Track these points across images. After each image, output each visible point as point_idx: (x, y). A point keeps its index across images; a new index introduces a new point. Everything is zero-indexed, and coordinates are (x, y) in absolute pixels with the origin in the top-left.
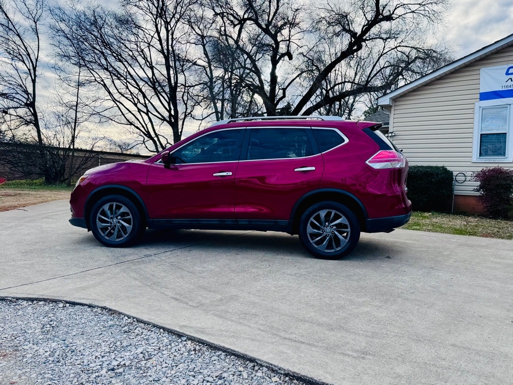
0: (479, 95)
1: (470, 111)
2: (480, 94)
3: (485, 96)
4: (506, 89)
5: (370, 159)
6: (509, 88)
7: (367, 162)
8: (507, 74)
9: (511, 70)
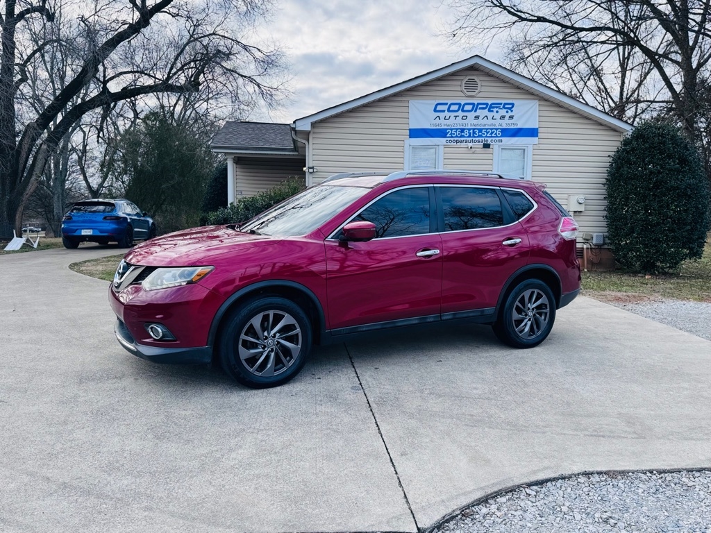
0: (408, 131)
1: (400, 149)
2: (410, 130)
3: (415, 133)
4: (434, 128)
5: (560, 228)
6: (437, 127)
7: (560, 232)
8: (435, 110)
9: (438, 106)
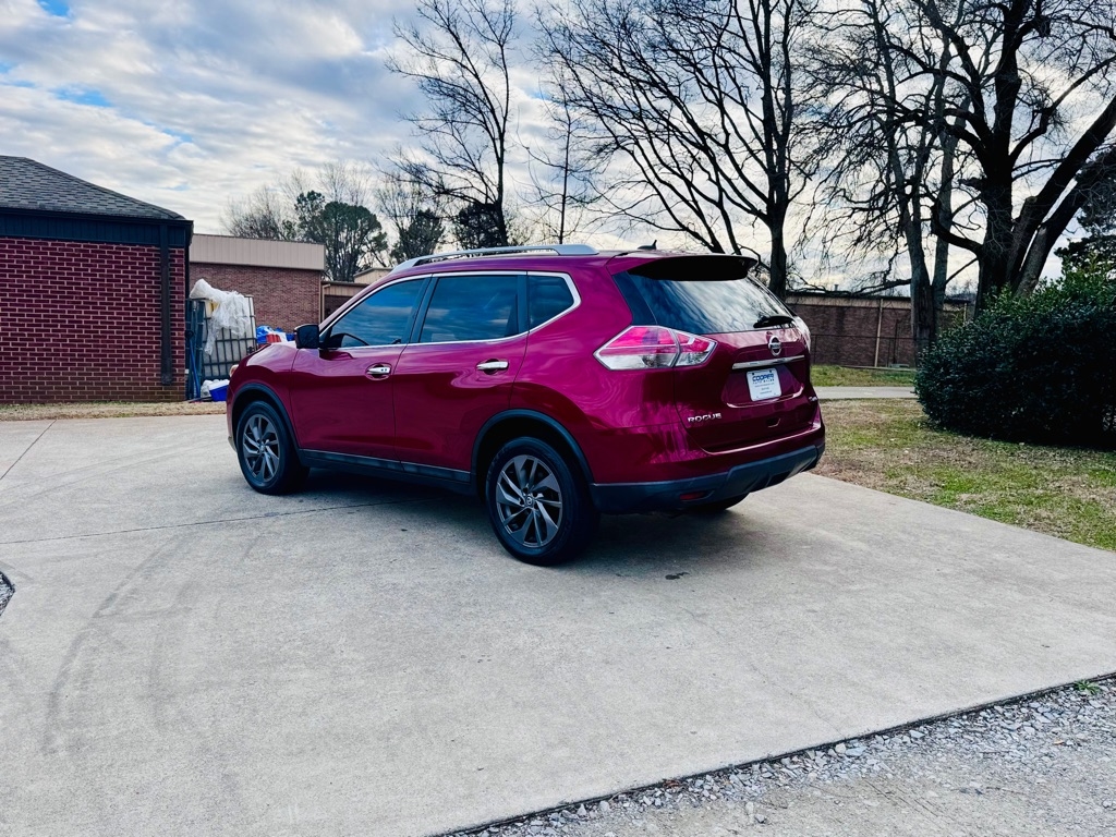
5: (604, 347)
7: (597, 354)
